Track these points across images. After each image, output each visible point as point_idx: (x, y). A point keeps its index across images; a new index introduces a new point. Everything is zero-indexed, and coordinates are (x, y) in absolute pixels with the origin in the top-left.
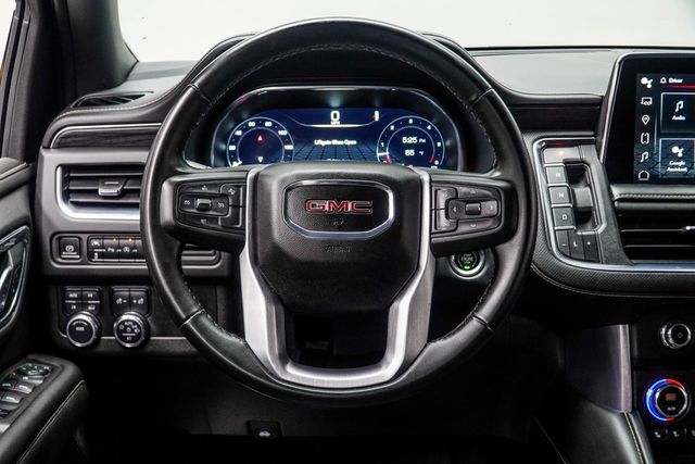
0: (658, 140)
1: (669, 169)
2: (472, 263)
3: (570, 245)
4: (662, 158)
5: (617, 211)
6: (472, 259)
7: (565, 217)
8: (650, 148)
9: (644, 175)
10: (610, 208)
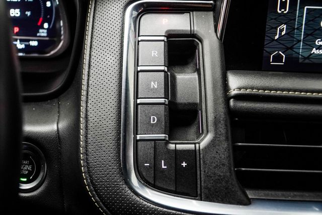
0: (302, 8)
1: (314, 51)
2: (30, 173)
3: (156, 166)
4: (306, 35)
5: (232, 114)
6: (30, 168)
7: (154, 120)
8: (289, 19)
9: (278, 58)
10: (222, 109)
